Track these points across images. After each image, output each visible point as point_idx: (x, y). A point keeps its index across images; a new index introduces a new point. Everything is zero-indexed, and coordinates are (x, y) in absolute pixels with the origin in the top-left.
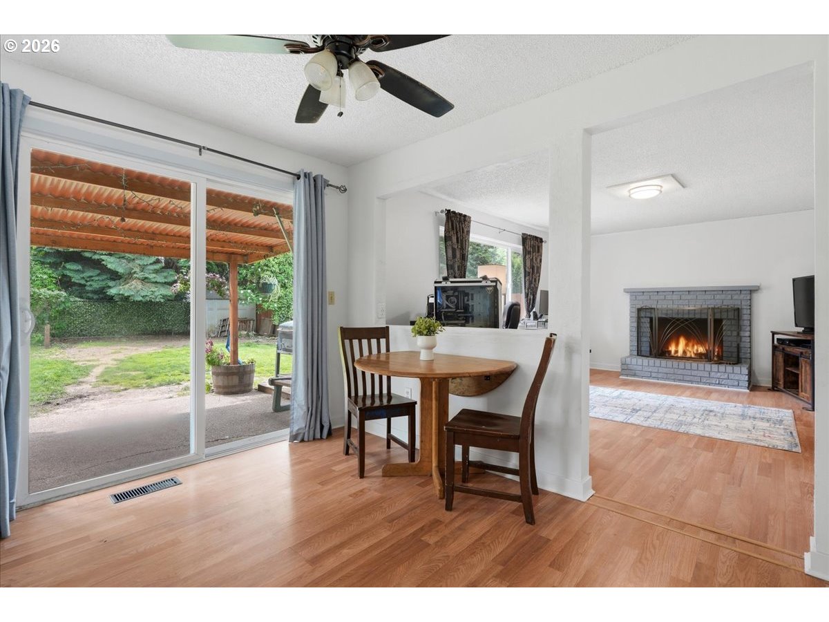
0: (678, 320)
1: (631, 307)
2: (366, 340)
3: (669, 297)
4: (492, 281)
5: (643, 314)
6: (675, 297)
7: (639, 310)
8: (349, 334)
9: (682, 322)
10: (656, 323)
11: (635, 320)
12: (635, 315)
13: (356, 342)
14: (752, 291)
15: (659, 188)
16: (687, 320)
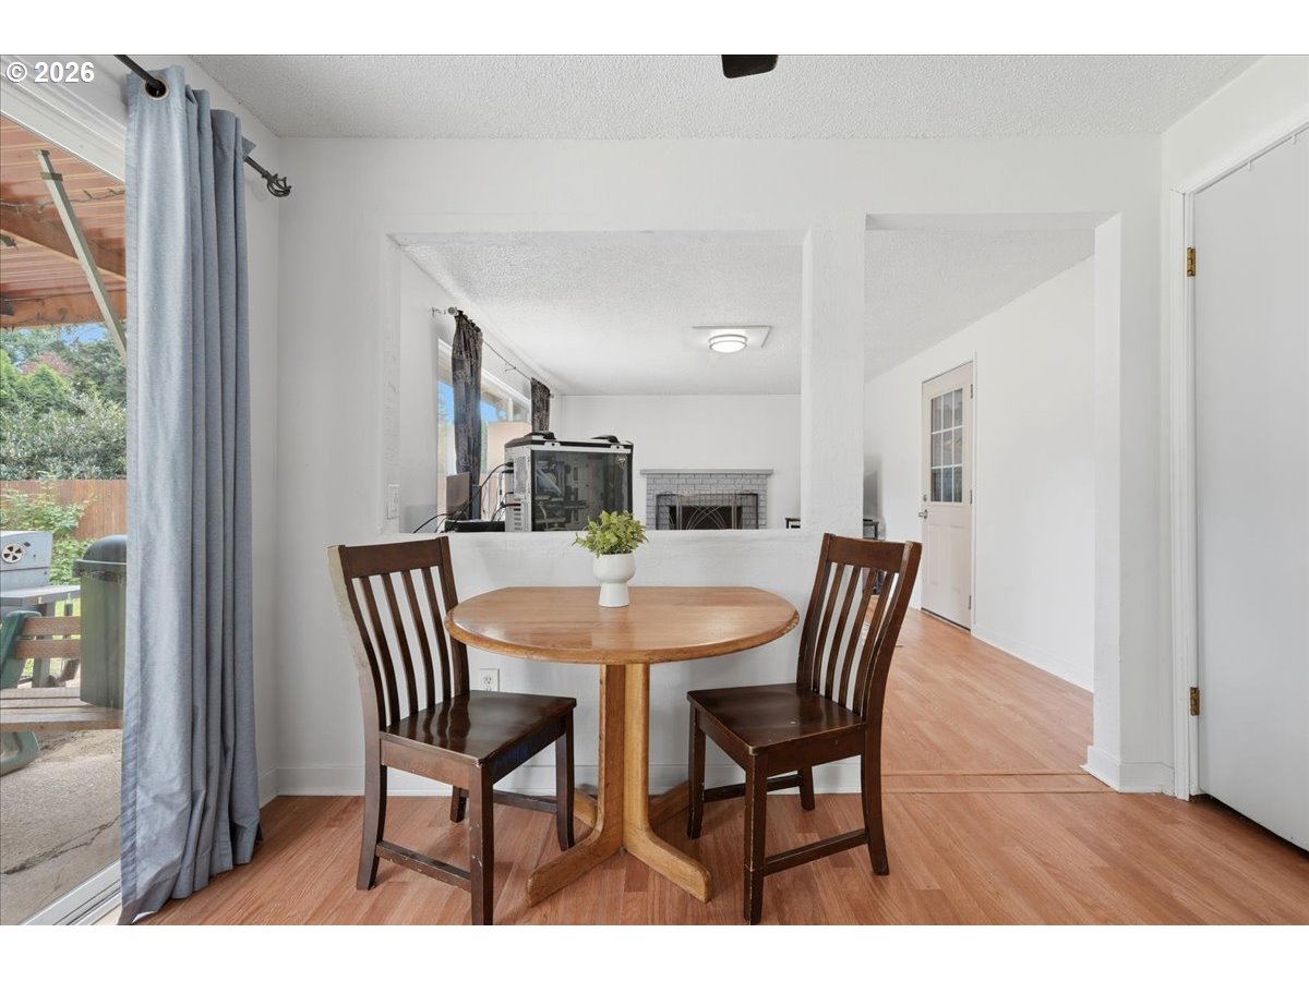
0: (703, 508)
1: (648, 494)
2: (399, 574)
3: (690, 481)
4: (626, 447)
5: (662, 502)
6: (696, 481)
7: (659, 497)
8: (359, 562)
9: (707, 511)
10: (679, 513)
11: (653, 510)
12: (654, 503)
13: (376, 581)
14: (768, 474)
15: (743, 340)
16: (711, 508)
